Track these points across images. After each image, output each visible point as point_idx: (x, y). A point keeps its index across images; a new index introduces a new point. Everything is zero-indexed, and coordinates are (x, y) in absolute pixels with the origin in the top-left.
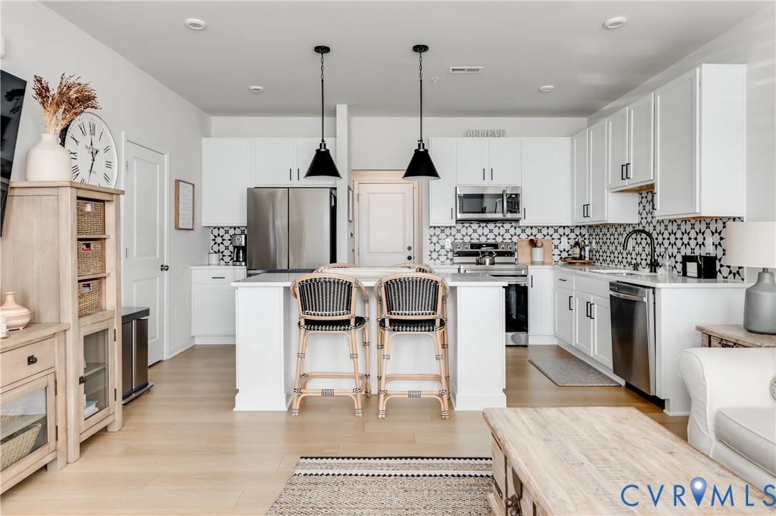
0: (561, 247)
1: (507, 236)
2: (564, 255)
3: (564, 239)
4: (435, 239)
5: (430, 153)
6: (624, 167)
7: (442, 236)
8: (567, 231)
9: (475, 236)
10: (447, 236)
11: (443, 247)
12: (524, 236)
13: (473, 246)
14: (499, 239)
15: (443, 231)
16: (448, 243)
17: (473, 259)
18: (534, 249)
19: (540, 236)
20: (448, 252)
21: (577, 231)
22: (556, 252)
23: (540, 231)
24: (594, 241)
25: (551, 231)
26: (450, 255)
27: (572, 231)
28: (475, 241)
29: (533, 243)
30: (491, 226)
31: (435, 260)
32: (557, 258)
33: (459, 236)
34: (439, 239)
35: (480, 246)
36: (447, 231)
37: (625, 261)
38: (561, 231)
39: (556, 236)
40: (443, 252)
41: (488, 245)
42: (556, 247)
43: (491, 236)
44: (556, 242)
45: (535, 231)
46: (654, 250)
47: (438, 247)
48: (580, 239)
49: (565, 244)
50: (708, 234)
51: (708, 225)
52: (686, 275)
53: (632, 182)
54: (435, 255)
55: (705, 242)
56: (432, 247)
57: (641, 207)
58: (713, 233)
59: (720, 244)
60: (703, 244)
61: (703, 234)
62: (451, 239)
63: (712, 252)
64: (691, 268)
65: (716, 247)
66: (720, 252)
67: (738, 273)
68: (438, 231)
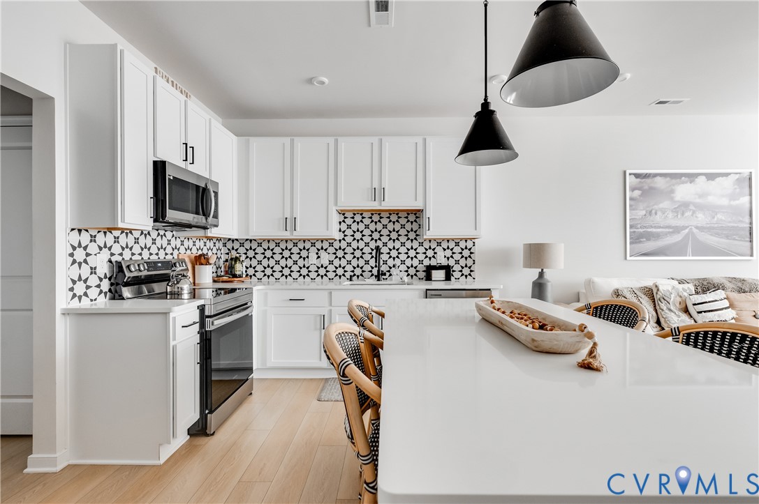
1: (169, 250)
4: (80, 255)
7: (93, 248)
9: (136, 250)
10: (100, 248)
11: (93, 271)
15: (93, 239)
16: (101, 263)
20: (101, 280)
25: (202, 244)
26: (106, 286)
30: (154, 233)
31: (80, 298)
34: (88, 255)
40: (93, 281)
47: (85, 272)
50: (439, 250)
51: (439, 244)
52: (431, 280)
53: (388, 205)
54: (80, 288)
55: (435, 255)
56: (75, 272)
57: (344, 227)
58: (445, 250)
59: (452, 257)
60: (434, 257)
61: (434, 250)
62: (105, 255)
63: (444, 262)
64: (438, 275)
65: (448, 258)
66: (452, 262)
67: (470, 275)
68: (85, 238)
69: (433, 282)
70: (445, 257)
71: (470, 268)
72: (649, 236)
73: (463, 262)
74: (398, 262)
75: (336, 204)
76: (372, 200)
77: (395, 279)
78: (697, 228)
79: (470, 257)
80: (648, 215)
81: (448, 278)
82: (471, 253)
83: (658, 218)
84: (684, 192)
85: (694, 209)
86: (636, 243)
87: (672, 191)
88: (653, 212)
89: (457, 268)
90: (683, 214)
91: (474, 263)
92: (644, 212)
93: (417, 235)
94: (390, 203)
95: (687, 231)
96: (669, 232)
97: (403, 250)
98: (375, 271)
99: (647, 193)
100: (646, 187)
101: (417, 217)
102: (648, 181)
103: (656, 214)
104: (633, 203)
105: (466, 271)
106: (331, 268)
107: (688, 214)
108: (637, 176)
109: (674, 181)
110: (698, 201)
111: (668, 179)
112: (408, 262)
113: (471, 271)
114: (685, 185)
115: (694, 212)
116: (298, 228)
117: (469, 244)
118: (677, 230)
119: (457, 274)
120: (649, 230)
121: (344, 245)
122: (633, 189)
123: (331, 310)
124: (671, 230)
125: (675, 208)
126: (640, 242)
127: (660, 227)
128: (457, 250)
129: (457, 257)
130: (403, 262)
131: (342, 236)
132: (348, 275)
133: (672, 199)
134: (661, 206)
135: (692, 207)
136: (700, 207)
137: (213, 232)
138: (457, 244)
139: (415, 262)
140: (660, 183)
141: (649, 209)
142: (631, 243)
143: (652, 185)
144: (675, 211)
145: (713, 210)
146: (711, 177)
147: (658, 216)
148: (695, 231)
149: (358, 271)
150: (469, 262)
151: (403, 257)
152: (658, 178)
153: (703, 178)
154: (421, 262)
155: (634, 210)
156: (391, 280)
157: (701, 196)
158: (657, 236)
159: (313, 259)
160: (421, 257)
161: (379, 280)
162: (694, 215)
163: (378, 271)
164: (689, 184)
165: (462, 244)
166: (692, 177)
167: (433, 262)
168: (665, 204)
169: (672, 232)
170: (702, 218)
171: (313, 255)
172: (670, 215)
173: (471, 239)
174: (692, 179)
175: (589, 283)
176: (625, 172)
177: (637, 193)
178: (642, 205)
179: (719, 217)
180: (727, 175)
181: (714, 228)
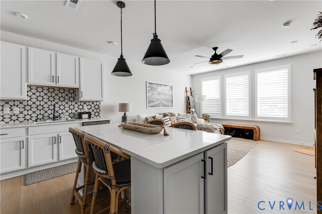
50: (85, 106)
51: (85, 103)
52: (82, 118)
53: (60, 85)
55: (83, 108)
58: (87, 106)
59: (91, 108)
60: (82, 109)
61: (82, 105)
63: (87, 111)
64: (85, 116)
65: (89, 109)
66: (91, 111)
67: (98, 115)
69: (83, 119)
70: (88, 108)
71: (98, 113)
73: (95, 111)
74: (64, 111)
75: (27, 81)
76: (51, 82)
77: (63, 119)
78: (162, 99)
79: (98, 108)
81: (90, 117)
82: (99, 107)
84: (160, 89)
87: (157, 89)
89: (93, 113)
90: (159, 95)
91: (100, 111)
92: (151, 94)
93: (74, 99)
94: (61, 84)
95: (160, 100)
97: (67, 106)
98: (51, 116)
99: (152, 88)
100: (151, 87)
101: (74, 91)
102: (152, 85)
103: (154, 95)
104: (148, 91)
105: (97, 114)
106: (21, 116)
107: (160, 95)
108: (149, 83)
109: (157, 86)
112: (70, 111)
113: (99, 114)
117: (98, 103)
118: (158, 100)
119: (93, 116)
120: (152, 100)
121: (30, 103)
122: (148, 87)
123: (28, 137)
126: (150, 103)
127: (155, 99)
128: (93, 105)
129: (93, 108)
130: (67, 111)
131: (29, 98)
132: (34, 119)
133: (157, 91)
135: (161, 94)
136: (163, 94)
138: (93, 103)
139: (74, 111)
140: (154, 86)
142: (148, 103)
143: (153, 86)
144: (158, 94)
145: (165, 94)
146: (165, 86)
148: (162, 100)
149: (40, 117)
150: (98, 110)
151: (67, 109)
152: (154, 85)
153: (163, 86)
154: (76, 111)
156: (61, 120)
157: (163, 91)
158: (154, 101)
159: (7, 111)
160: (76, 109)
161: (54, 120)
163: (54, 116)
164: (160, 87)
165: (95, 103)
166: (161, 85)
167: (82, 111)
168: (156, 92)
170: (163, 97)
171: (7, 109)
172: (157, 96)
173: (99, 101)
175: (138, 116)
176: (146, 82)
177: (149, 88)
178: (150, 92)
179: (167, 96)
180: (168, 85)
181: (166, 100)
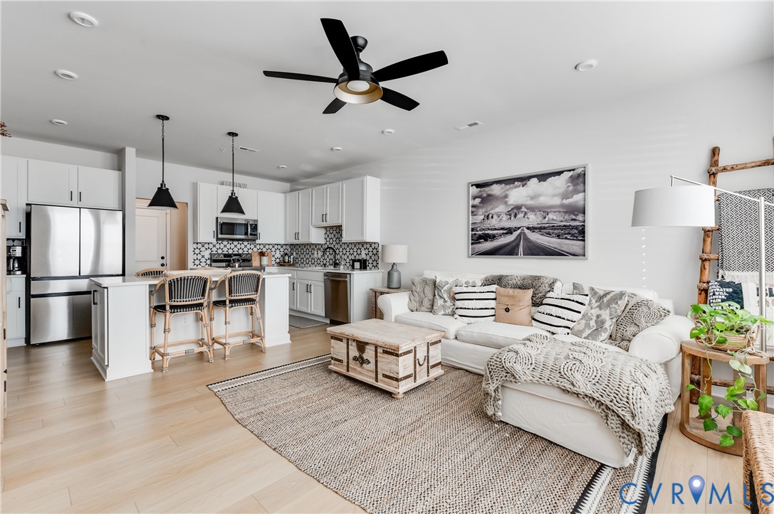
0: (276, 256)
1: (246, 249)
2: (278, 261)
3: (278, 251)
4: (197, 251)
5: (239, 199)
6: (324, 216)
7: (203, 249)
8: (279, 247)
9: (225, 249)
10: (206, 249)
11: (203, 257)
12: (255, 250)
13: (225, 255)
14: (241, 252)
15: (203, 246)
16: (207, 254)
17: (224, 264)
18: (262, 257)
19: (264, 250)
20: (207, 260)
21: (284, 247)
22: (274, 259)
23: (264, 247)
24: (295, 253)
25: (271, 247)
26: (208, 262)
27: (282, 247)
28: (225, 252)
29: (262, 254)
30: (236, 243)
31: (197, 265)
32: (274, 263)
33: (214, 249)
34: (201, 251)
35: (230, 256)
36: (206, 246)
37: (316, 263)
38: (276, 247)
39: (273, 249)
40: (203, 260)
41: (235, 255)
42: (273, 256)
43: (236, 249)
44: (273, 253)
45: (262, 247)
46: (335, 257)
47: (199, 257)
48: (286, 251)
49: (278, 255)
50: (363, 249)
51: (363, 246)
54: (197, 262)
56: (195, 257)
57: (326, 235)
58: (365, 249)
59: (368, 254)
60: (360, 254)
61: (360, 249)
62: (209, 251)
63: (365, 257)
67: (376, 266)
68: (199, 246)
70: (365, 254)
71: (377, 261)
72: (486, 237)
73: (373, 258)
74: (346, 257)
75: (311, 224)
76: (324, 221)
78: (528, 228)
79: (377, 254)
80: (486, 219)
82: (377, 252)
83: (494, 222)
84: (517, 195)
85: (525, 210)
86: (476, 243)
87: (506, 196)
88: (490, 216)
89: (370, 261)
90: (515, 216)
91: (378, 258)
92: (483, 217)
93: (340, 241)
95: (519, 231)
96: (503, 233)
97: (348, 249)
99: (486, 200)
102: (487, 189)
103: (492, 217)
104: (474, 209)
105: (375, 263)
106: (322, 259)
107: (520, 215)
108: (478, 186)
109: (508, 187)
110: (530, 203)
111: (503, 185)
112: (350, 257)
113: (377, 264)
114: (518, 189)
115: (526, 213)
116: (300, 238)
117: (376, 246)
118: (510, 231)
120: (486, 232)
122: (474, 198)
124: (505, 232)
125: (508, 212)
126: (479, 243)
127: (496, 229)
128: (370, 249)
129: (370, 254)
131: (325, 241)
133: (506, 203)
134: (497, 210)
135: (524, 209)
136: (532, 209)
137: (257, 242)
138: (371, 246)
140: (496, 190)
141: (487, 214)
142: (473, 244)
143: (490, 192)
144: (509, 213)
145: (545, 210)
146: (544, 177)
147: (494, 220)
148: (527, 231)
150: (376, 258)
152: (495, 187)
153: (535, 180)
154: (355, 257)
155: (475, 215)
157: (532, 198)
158: (493, 237)
159: (316, 255)
160: (355, 254)
162: (526, 217)
164: (521, 187)
165: (373, 246)
166: (525, 179)
168: (501, 208)
169: (506, 233)
170: (534, 220)
171: (316, 253)
172: (505, 218)
173: (377, 242)
174: (524, 182)
176: (469, 183)
177: (478, 200)
178: (481, 211)
179: (551, 216)
180: (559, 173)
181: (545, 228)
